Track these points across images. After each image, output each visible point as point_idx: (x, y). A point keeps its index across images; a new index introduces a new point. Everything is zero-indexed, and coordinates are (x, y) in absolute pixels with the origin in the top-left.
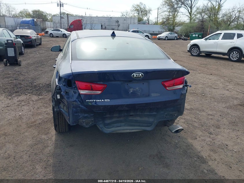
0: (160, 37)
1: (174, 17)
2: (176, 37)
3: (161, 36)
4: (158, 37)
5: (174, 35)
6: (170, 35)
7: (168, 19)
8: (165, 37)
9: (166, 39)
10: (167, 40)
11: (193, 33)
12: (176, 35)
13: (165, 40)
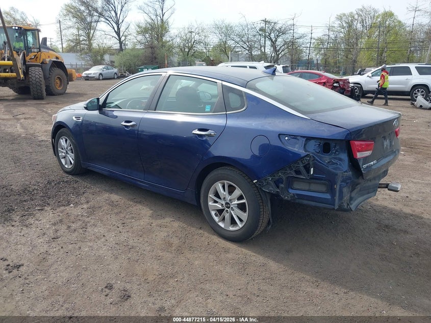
0: (89, 76)
1: (89, 38)
2: (116, 73)
3: (91, 74)
4: (84, 74)
5: (112, 70)
6: (106, 71)
7: (78, 42)
8: (98, 75)
9: (101, 78)
10: (103, 79)
11: (143, 67)
12: (115, 70)
13: (99, 79)
